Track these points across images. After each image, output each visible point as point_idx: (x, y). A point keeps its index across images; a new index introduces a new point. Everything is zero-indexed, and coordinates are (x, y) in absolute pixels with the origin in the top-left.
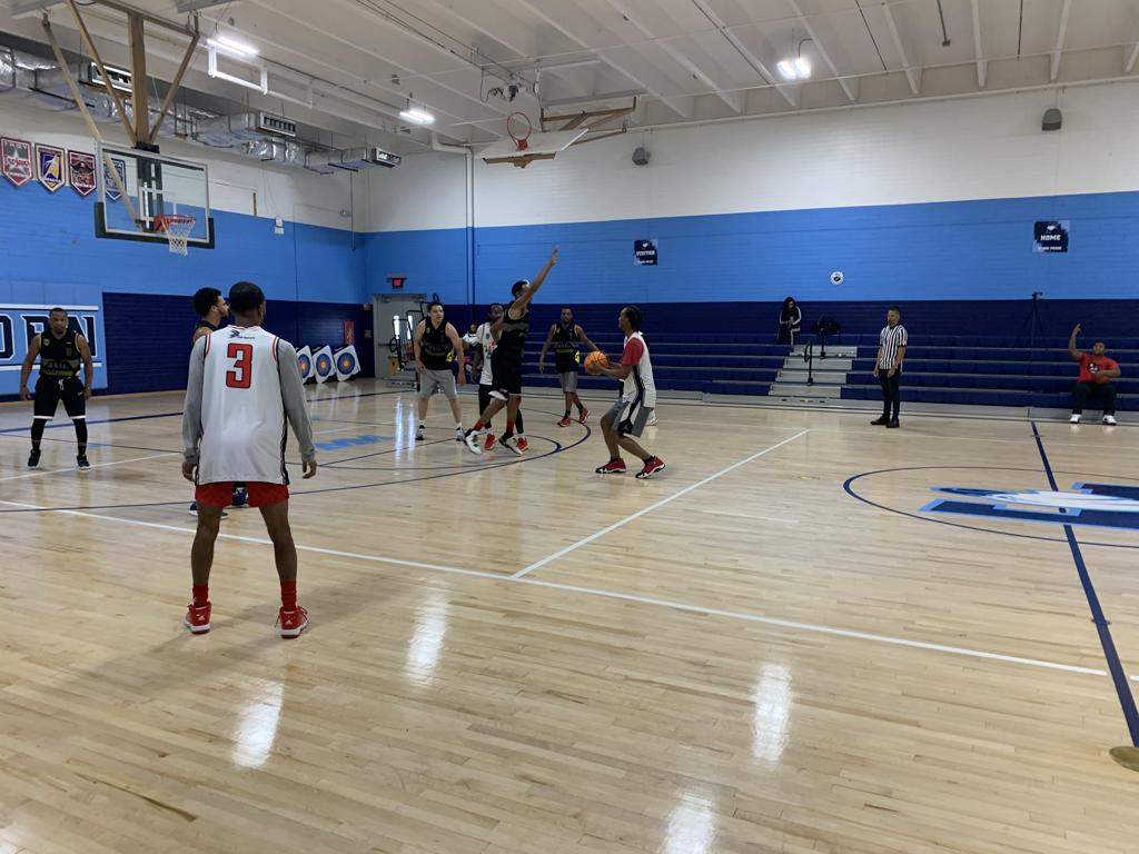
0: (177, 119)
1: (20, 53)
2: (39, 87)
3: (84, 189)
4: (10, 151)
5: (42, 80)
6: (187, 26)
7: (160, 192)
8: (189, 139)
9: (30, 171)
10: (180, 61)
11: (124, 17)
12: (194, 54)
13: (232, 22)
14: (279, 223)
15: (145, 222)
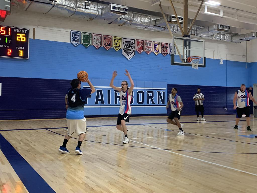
0: (192, 30)
1: (152, 16)
2: (156, 25)
3: (165, 54)
4: (147, 44)
5: (157, 23)
7: (190, 50)
8: (195, 35)
9: (150, 49)
10: (196, 11)
15: (185, 59)
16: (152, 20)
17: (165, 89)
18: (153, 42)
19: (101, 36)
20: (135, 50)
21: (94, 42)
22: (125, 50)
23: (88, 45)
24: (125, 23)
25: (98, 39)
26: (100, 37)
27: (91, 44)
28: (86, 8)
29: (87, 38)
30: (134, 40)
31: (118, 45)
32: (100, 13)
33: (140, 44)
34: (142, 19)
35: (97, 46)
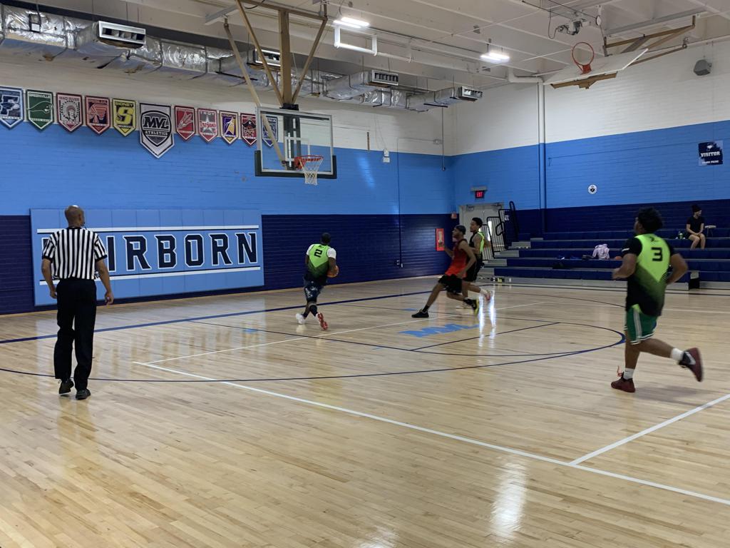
0: (313, 82)
1: (210, 48)
2: (222, 71)
3: (250, 140)
4: (203, 117)
5: (223, 65)
6: (319, 13)
7: (299, 139)
8: (321, 96)
9: (213, 130)
10: (314, 39)
11: (276, 12)
12: (324, 32)
13: (351, 4)
14: (386, 153)
15: (288, 162)
16: (211, 59)
17: (257, 227)
18: (218, 112)
19: (79, 98)
20: (173, 132)
21: (62, 116)
22: (146, 132)
23: (46, 123)
24: (140, 67)
25: (70, 108)
26: (77, 102)
27: (53, 121)
28: (31, 30)
29: (40, 105)
30: (170, 107)
31: (127, 121)
32: (72, 44)
33: (186, 116)
34: (185, 56)
35: (71, 126)
